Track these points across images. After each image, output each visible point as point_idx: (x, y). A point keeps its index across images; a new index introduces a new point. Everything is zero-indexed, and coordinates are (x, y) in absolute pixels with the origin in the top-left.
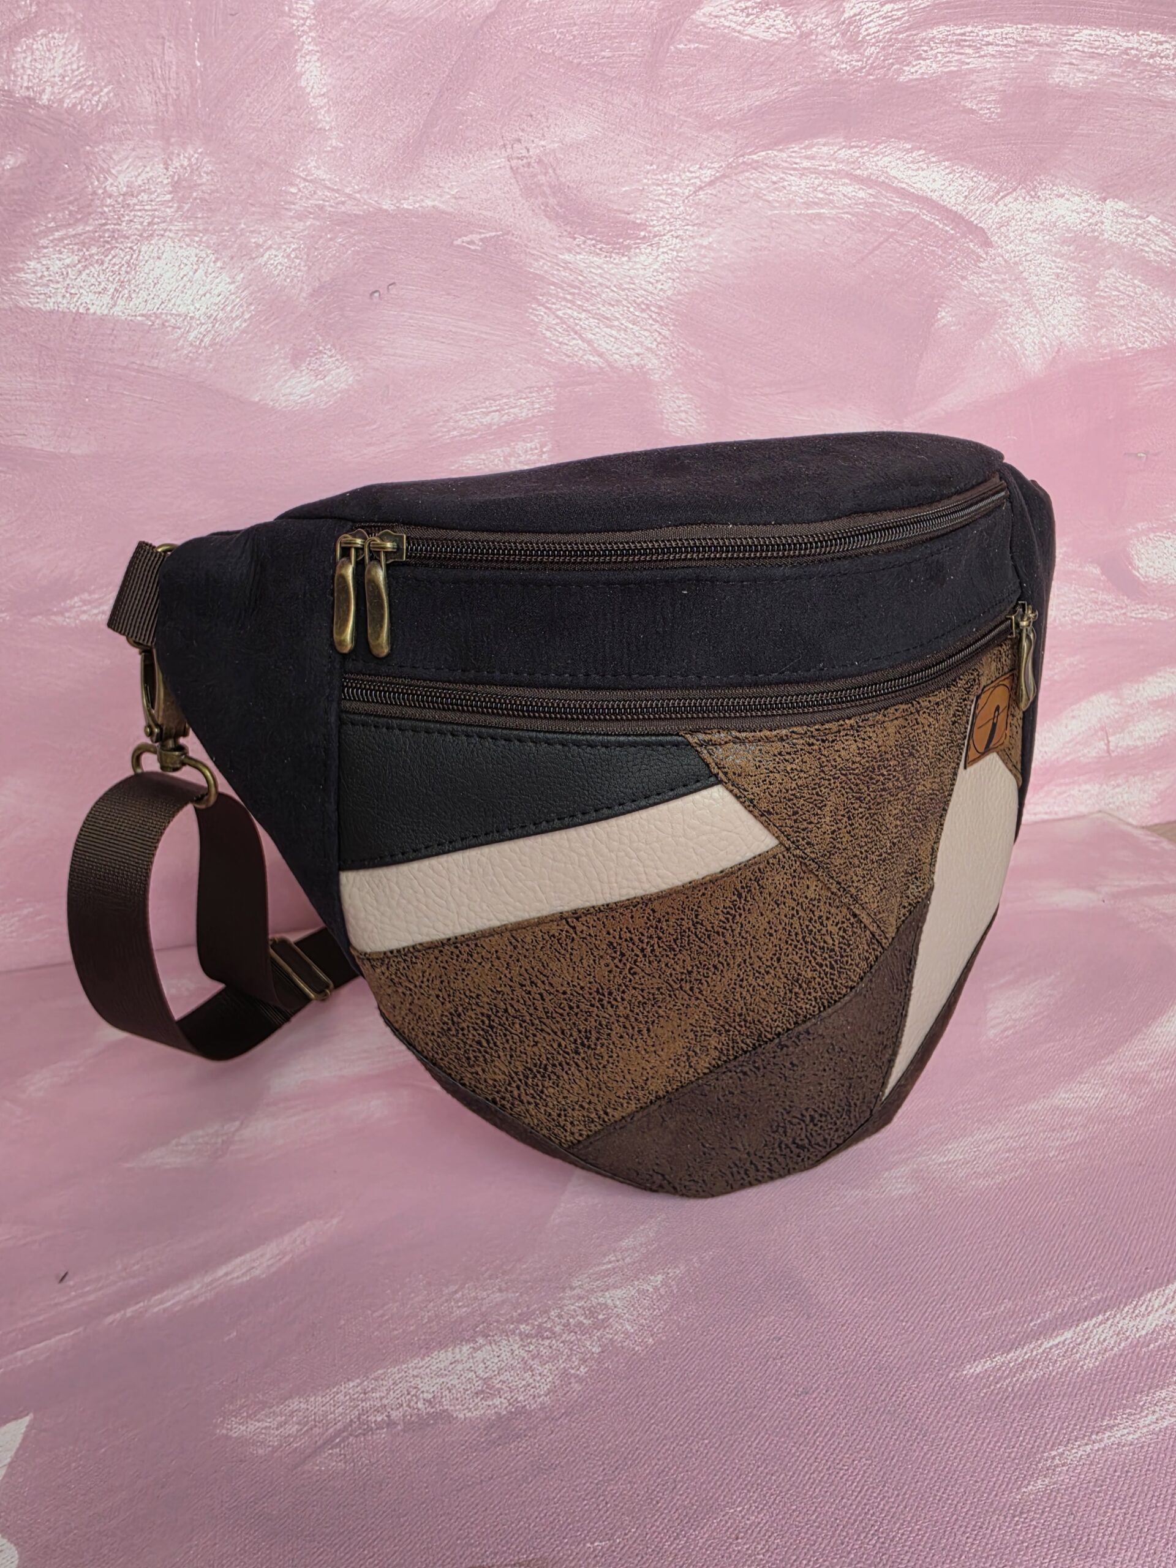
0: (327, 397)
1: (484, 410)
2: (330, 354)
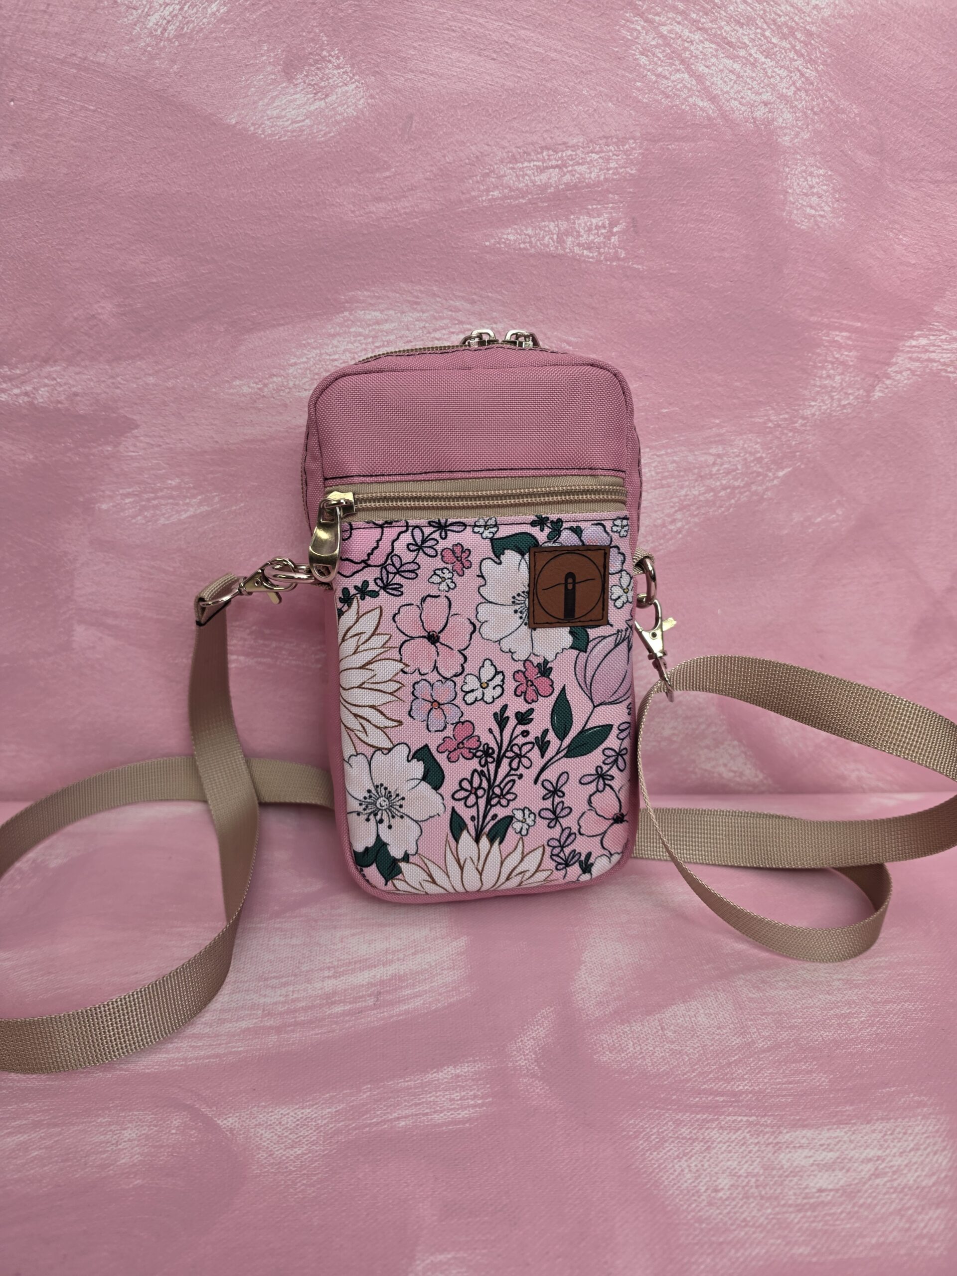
0: (327, 126)
1: (540, 163)
2: (336, 62)
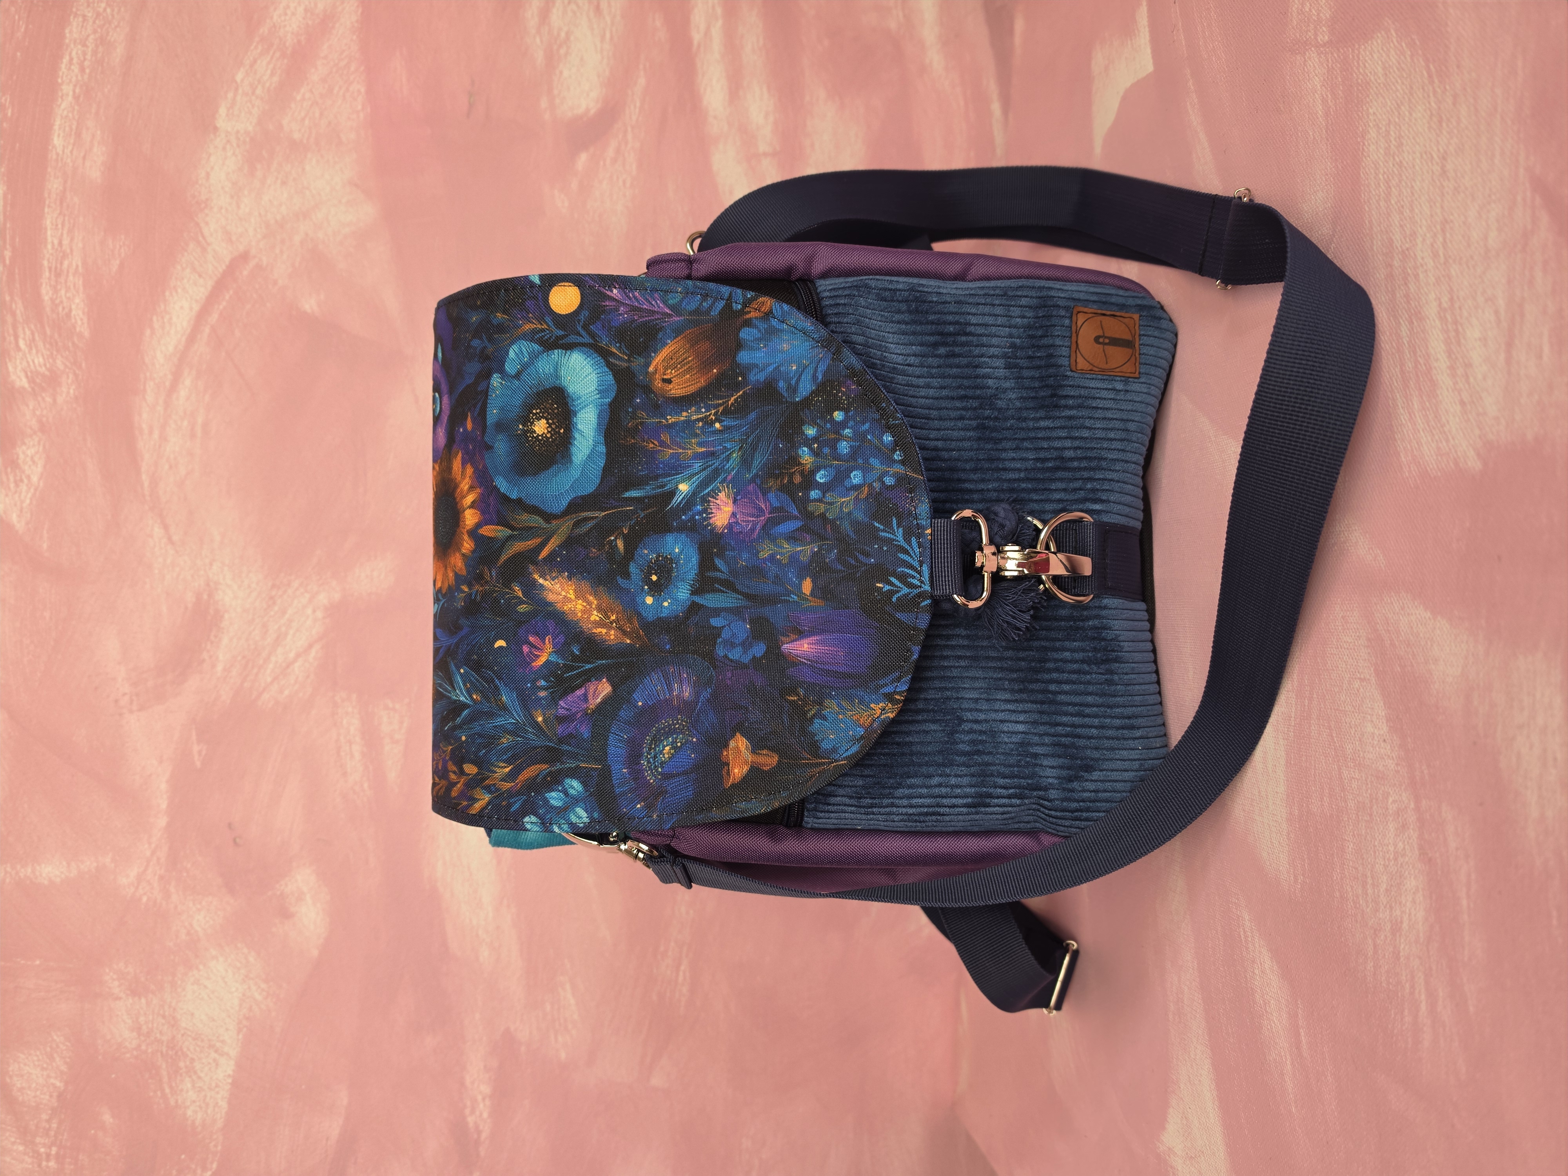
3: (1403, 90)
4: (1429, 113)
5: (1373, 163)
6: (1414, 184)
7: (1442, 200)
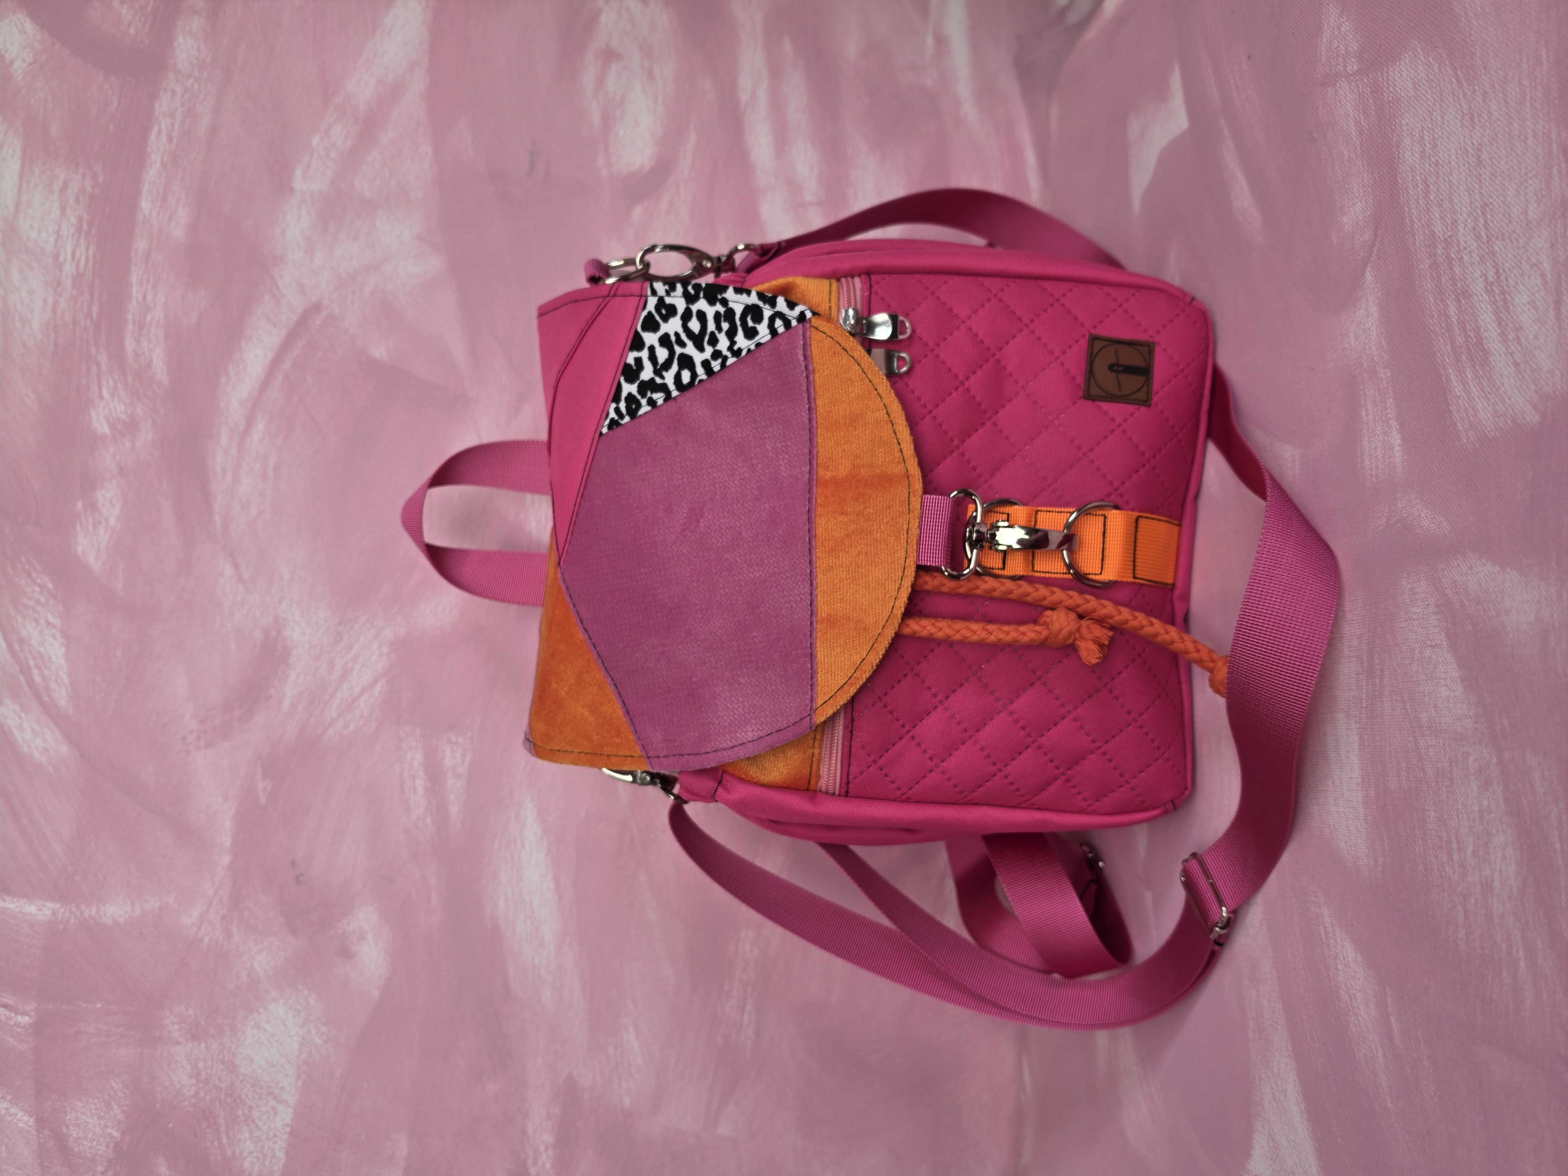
3: (1433, 98)
4: (1460, 113)
5: (1409, 167)
6: (1451, 178)
7: (1481, 187)
